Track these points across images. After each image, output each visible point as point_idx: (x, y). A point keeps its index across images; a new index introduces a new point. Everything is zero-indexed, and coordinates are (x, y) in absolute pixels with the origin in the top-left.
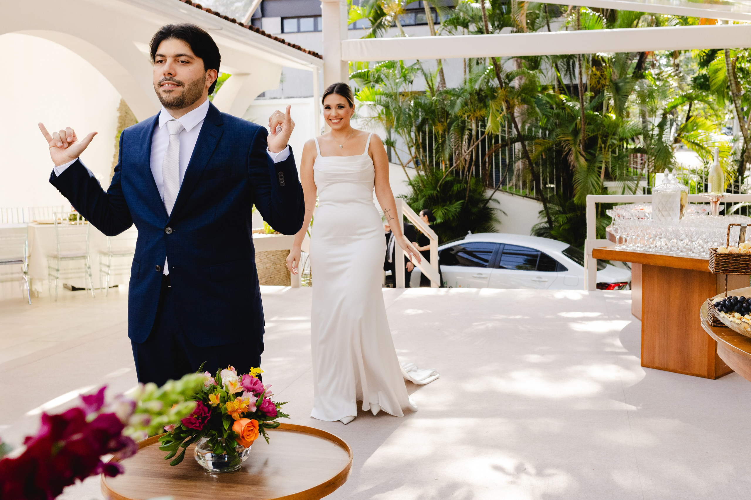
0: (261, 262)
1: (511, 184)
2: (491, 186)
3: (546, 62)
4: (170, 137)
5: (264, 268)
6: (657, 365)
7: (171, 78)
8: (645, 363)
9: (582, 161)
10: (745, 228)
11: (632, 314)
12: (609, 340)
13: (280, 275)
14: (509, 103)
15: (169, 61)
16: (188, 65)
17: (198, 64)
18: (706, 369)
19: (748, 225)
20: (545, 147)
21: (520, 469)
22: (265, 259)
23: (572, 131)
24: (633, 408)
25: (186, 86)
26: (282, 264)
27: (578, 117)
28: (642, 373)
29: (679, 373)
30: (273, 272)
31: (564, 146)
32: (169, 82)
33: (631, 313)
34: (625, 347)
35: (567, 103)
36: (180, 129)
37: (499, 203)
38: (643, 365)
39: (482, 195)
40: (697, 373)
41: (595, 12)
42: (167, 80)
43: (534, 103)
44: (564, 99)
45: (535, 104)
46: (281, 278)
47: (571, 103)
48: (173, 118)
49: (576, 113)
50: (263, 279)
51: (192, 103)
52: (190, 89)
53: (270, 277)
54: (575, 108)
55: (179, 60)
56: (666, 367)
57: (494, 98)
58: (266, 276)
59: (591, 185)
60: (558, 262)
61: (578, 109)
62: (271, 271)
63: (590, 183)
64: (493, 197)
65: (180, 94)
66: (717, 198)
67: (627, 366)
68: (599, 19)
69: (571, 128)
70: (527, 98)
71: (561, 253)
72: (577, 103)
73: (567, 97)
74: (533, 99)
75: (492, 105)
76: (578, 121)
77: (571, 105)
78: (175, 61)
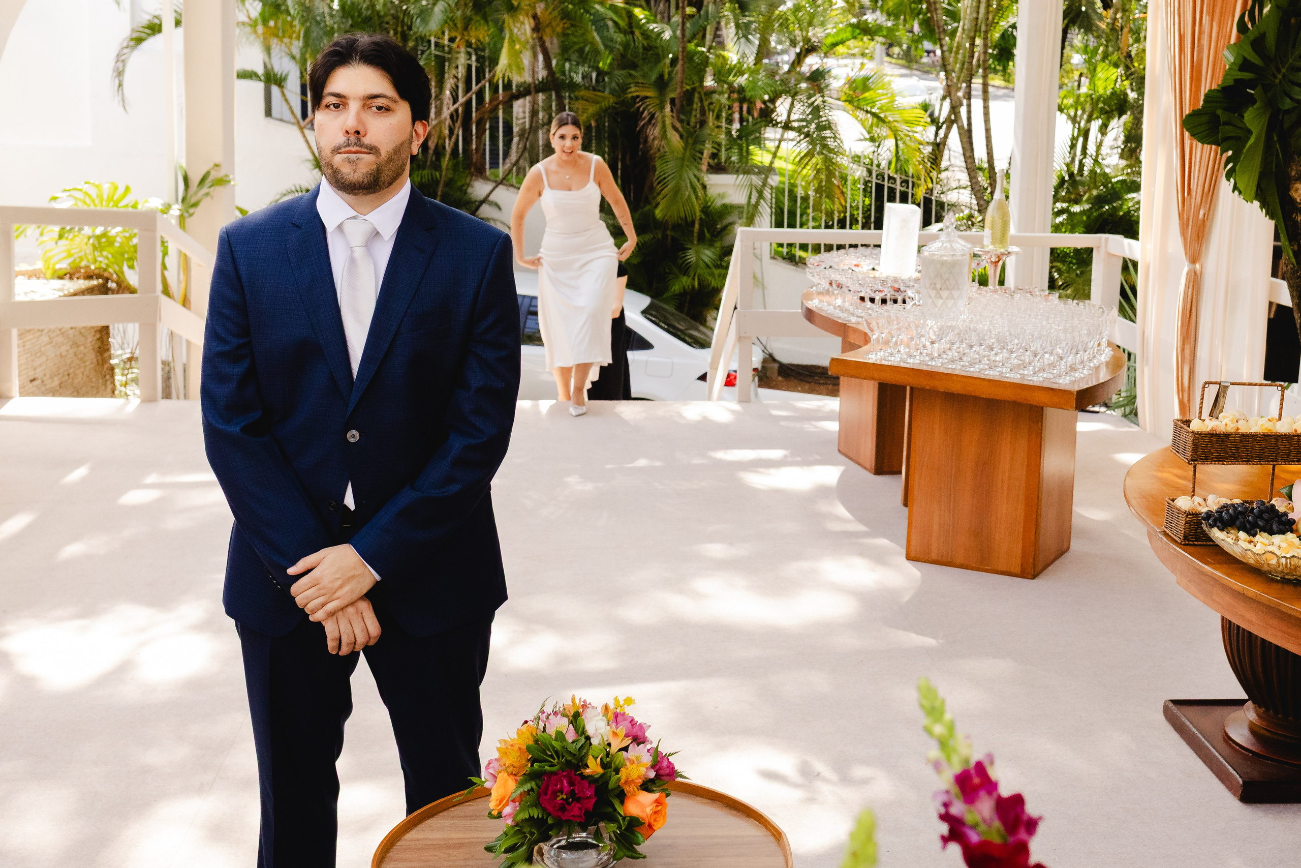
0: (51, 343)
1: (508, 166)
2: (480, 172)
4: (352, 251)
5: (56, 356)
6: (934, 556)
7: (357, 140)
8: (913, 554)
9: (674, 138)
10: (1227, 387)
11: (839, 451)
12: (823, 507)
13: (86, 366)
14: (539, 19)
15: (354, 106)
16: (387, 113)
17: (401, 112)
18: (1019, 562)
19: (1232, 384)
20: (600, 108)
21: (808, 774)
22: (57, 336)
23: (655, 82)
24: (930, 642)
26: (89, 345)
27: (669, 54)
28: (914, 572)
29: (972, 569)
30: (72, 362)
31: (641, 109)
32: (355, 148)
33: (836, 449)
34: (861, 520)
35: (648, 25)
36: (371, 234)
37: (500, 209)
38: (909, 558)
39: (465, 193)
40: (1004, 569)
42: (351, 144)
43: (590, 23)
44: (641, 16)
45: (592, 25)
46: (87, 373)
47: (655, 25)
48: (354, 216)
49: (665, 45)
50: (56, 379)
53: (66, 373)
54: (662, 35)
55: (374, 105)
56: (949, 560)
58: (61, 371)
59: (689, 186)
60: (635, 333)
61: (668, 38)
62: (69, 362)
63: (688, 182)
64: (492, 198)
65: (374, 168)
66: (998, 257)
67: (879, 558)
69: (654, 76)
70: (576, 12)
71: (640, 315)
72: (666, 26)
73: (647, 13)
74: (588, 15)
75: (509, 23)
76: (668, 61)
77: (656, 30)
78: (364, 106)
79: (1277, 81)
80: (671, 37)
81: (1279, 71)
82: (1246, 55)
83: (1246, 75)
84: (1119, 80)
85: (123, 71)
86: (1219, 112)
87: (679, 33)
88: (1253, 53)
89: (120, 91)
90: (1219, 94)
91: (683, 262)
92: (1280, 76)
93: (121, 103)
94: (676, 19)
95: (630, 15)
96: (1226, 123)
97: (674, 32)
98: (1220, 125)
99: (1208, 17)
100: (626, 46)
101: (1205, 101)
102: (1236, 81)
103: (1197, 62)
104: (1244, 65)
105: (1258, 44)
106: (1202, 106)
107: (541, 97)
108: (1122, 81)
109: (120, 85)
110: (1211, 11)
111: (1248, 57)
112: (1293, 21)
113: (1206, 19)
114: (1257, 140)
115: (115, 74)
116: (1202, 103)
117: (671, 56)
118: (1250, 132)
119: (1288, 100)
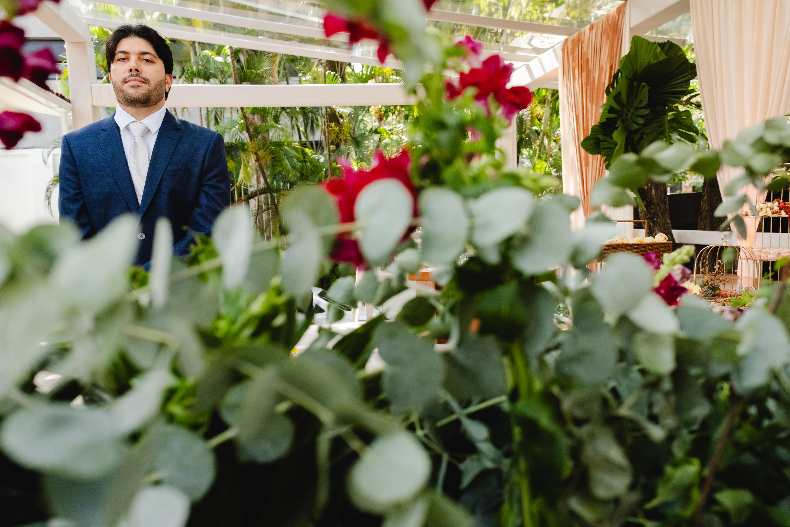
3: (284, 117)
4: (134, 139)
7: (137, 74)
14: (258, 155)
15: (133, 58)
16: (152, 64)
17: (160, 66)
25: (152, 84)
32: (136, 78)
35: (312, 156)
36: (145, 130)
41: (330, 71)
42: (133, 76)
43: (283, 155)
44: (309, 152)
45: (285, 156)
47: (316, 156)
48: (135, 120)
49: (321, 165)
51: (156, 103)
52: (156, 88)
54: (320, 160)
55: (144, 58)
57: (244, 150)
61: (323, 161)
65: (147, 92)
68: (335, 77)
70: (276, 150)
71: (318, 296)
72: (321, 156)
73: (312, 150)
74: (282, 151)
75: (243, 157)
76: (323, 172)
77: (316, 158)
78: (139, 58)
79: (629, 117)
80: (324, 161)
81: (629, 111)
82: (611, 104)
83: (612, 116)
84: (547, 167)
85: (50, 196)
86: (600, 136)
87: (328, 158)
88: (615, 104)
89: (49, 207)
90: (598, 128)
91: (338, 272)
92: (630, 114)
93: (50, 212)
94: (326, 152)
95: (304, 154)
96: (603, 141)
97: (325, 158)
98: (600, 142)
99: (590, 103)
100: (302, 168)
101: (592, 131)
102: (607, 119)
103: (586, 126)
104: (611, 110)
105: (617, 98)
106: (591, 134)
107: (262, 197)
108: (549, 167)
109: (49, 204)
110: (591, 100)
111: (613, 106)
112: (635, 84)
113: (589, 105)
114: (621, 146)
115: (46, 198)
116: (590, 132)
117: (324, 169)
118: (616, 144)
119: (635, 125)
